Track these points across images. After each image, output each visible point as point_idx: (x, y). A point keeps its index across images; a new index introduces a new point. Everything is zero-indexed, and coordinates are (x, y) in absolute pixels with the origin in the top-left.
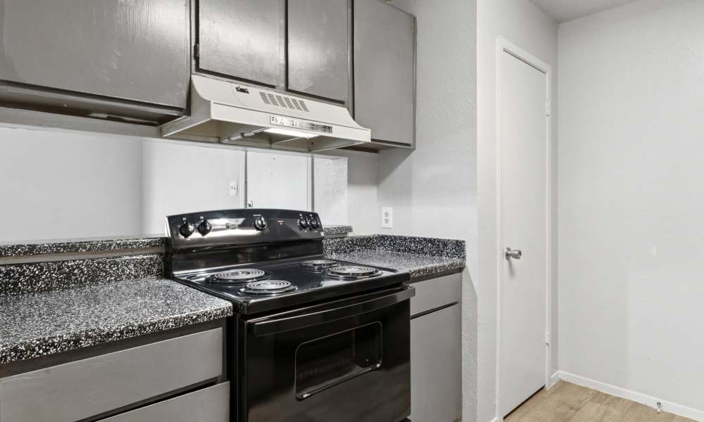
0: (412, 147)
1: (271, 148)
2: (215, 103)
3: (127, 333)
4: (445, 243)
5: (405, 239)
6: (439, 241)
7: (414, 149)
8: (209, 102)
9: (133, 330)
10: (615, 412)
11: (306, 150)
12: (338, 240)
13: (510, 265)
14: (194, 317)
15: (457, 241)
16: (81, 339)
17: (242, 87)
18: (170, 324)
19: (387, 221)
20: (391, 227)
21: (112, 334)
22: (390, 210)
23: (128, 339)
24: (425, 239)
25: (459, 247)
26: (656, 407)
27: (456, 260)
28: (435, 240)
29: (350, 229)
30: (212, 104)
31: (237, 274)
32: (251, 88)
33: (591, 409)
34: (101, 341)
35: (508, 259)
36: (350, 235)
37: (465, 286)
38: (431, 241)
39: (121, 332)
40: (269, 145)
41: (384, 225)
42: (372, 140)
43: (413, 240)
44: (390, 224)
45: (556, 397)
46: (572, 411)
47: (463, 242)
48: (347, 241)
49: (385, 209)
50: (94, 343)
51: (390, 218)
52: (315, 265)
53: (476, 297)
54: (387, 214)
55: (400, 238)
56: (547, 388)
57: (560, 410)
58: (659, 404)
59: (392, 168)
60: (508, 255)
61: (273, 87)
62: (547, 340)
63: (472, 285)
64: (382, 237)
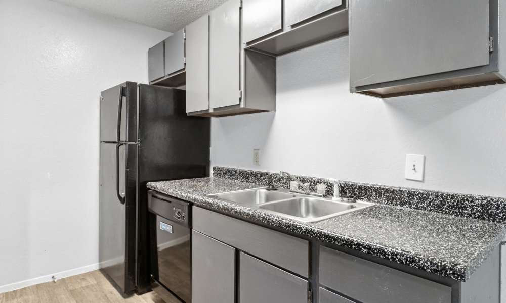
26: (51, 280)
58: (53, 277)
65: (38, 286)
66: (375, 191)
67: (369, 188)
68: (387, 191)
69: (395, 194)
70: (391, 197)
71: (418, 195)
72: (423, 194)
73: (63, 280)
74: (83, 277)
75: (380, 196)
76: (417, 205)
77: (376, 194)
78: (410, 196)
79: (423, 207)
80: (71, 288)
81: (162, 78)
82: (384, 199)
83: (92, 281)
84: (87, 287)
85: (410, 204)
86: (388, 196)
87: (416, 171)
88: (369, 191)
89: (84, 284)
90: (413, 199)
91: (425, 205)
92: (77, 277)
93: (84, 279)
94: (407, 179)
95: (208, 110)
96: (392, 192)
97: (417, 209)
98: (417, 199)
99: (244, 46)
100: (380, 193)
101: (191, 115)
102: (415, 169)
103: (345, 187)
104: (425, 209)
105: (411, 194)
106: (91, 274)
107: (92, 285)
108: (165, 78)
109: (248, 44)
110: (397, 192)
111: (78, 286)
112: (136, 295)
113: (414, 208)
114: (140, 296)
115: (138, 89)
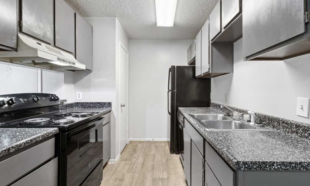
0: (91, 71)
1: (35, 67)
2: (39, 50)
3: (26, 144)
4: (105, 103)
5: (88, 103)
6: (102, 103)
7: (92, 72)
8: (37, 49)
9: (29, 142)
10: (145, 144)
11: (49, 69)
12: (62, 105)
13: (122, 109)
14: (48, 134)
15: (109, 103)
16: (10, 149)
17: (40, 43)
18: (40, 138)
19: (79, 97)
20: (81, 99)
21: (22, 145)
22: (81, 93)
23: (27, 146)
24: (97, 103)
25: (110, 104)
26: (152, 140)
27: (108, 109)
28: (100, 103)
29: (66, 101)
30: (38, 50)
31: (36, 120)
32: (42, 43)
33: (140, 146)
34: (17, 149)
35: (121, 107)
36: (65, 103)
37: (112, 117)
38: (99, 103)
39: (25, 144)
40: (34, 65)
41: (78, 98)
42: (86, 69)
43: (92, 103)
44: (81, 98)
45: (131, 145)
46: (136, 147)
47: (111, 102)
48: (65, 105)
49: (78, 93)
50: (15, 150)
51: (81, 96)
52: (62, 114)
53: (115, 119)
54: (79, 95)
55: (86, 103)
56: (128, 143)
57: (133, 148)
58: (153, 140)
59: (81, 78)
60: (121, 106)
61: (49, 44)
62: (128, 130)
63: (114, 116)
64: (77, 103)
65: (148, 141)
66: (277, 122)
67: (274, 119)
68: (283, 122)
69: (288, 125)
70: (286, 126)
71: (302, 127)
72: (305, 127)
73: (156, 141)
74: (161, 142)
75: (279, 125)
76: (301, 135)
77: (277, 124)
78: (297, 127)
79: (305, 136)
80: (156, 145)
81: (191, 61)
82: (282, 127)
83: (163, 144)
84: (161, 146)
85: (297, 133)
86: (284, 126)
87: (303, 110)
88: (274, 121)
89: (161, 144)
90: (299, 129)
91: (306, 135)
92: (160, 142)
93: (161, 143)
94: (298, 116)
95: (201, 75)
96: (286, 123)
97: (301, 137)
98: (302, 130)
99: (211, 42)
100: (279, 123)
101: (198, 77)
102: (302, 108)
103: (261, 117)
104: (307, 138)
105: (298, 126)
106: (165, 142)
107: (163, 146)
108: (192, 61)
109: (212, 40)
110: (289, 124)
111: (158, 145)
112: (175, 154)
113: (300, 136)
114: (176, 155)
115: (176, 68)
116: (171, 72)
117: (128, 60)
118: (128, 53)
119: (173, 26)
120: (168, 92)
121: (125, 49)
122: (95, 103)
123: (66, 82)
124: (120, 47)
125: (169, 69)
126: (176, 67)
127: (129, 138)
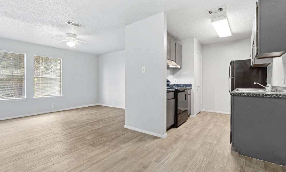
4: (188, 85)
5: (180, 85)
7: (182, 68)
25: (191, 85)
27: (190, 87)
29: (170, 83)
38: (185, 84)
43: (181, 85)
44: (176, 82)
48: (170, 85)
49: (175, 79)
54: (175, 80)
55: (179, 84)
56: (201, 111)
58: (220, 112)
59: (176, 72)
60: (197, 87)
61: (168, 59)
62: (201, 103)
63: (193, 91)
64: (175, 84)
65: (216, 113)
101: (252, 67)
115: (235, 63)
116: (231, 65)
117: (201, 59)
118: (201, 55)
119: (231, 35)
120: (229, 78)
121: (200, 53)
122: (183, 85)
123: (171, 74)
124: (196, 53)
125: (230, 63)
126: (235, 61)
127: (202, 109)
